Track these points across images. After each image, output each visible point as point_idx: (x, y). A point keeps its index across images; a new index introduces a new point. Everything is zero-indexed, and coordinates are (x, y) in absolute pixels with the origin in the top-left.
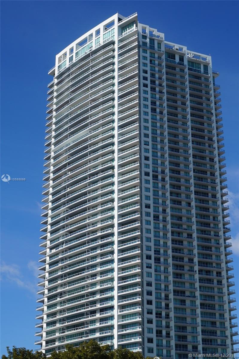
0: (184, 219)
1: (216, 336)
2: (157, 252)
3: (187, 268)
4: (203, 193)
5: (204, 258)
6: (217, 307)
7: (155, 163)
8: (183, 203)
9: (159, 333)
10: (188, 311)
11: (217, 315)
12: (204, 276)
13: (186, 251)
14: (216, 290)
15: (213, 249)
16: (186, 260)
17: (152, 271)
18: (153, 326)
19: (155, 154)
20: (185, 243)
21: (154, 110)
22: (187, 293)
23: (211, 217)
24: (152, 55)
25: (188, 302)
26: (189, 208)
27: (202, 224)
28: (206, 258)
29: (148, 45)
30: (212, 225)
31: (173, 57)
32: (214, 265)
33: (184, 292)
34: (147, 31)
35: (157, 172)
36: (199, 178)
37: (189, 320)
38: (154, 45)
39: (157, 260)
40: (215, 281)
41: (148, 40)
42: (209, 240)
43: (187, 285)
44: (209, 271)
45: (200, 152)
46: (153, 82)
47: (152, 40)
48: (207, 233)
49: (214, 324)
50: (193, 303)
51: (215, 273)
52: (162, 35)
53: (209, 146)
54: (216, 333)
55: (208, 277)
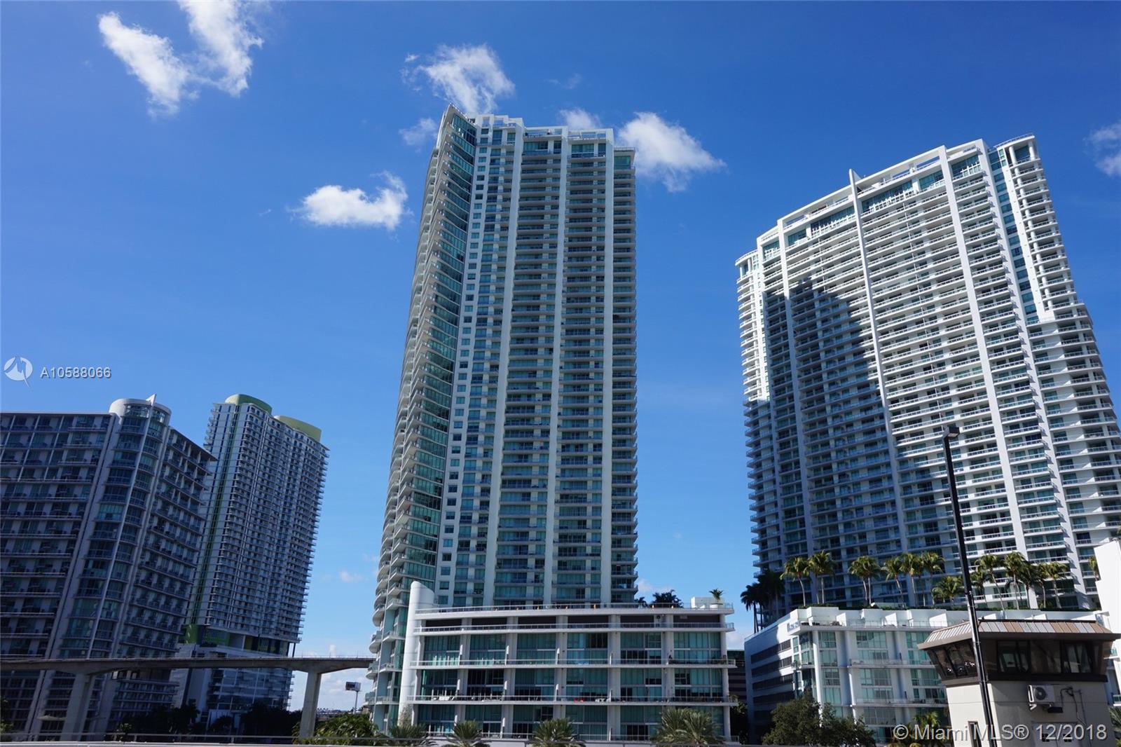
0: (540, 374)
1: (584, 541)
2: (473, 428)
3: (537, 445)
4: (580, 330)
5: (573, 426)
6: (590, 497)
7: (483, 301)
8: (541, 351)
9: (464, 546)
10: (534, 508)
11: (589, 510)
12: (573, 453)
13: (538, 420)
14: (590, 471)
15: (591, 410)
16: (537, 432)
17: (461, 456)
18: (455, 536)
19: (484, 290)
20: (538, 409)
21: (489, 228)
22: (535, 482)
23: (592, 364)
24: (496, 152)
25: (534, 495)
26: (548, 356)
27: (575, 376)
28: (578, 426)
29: (490, 140)
30: (592, 375)
31: (544, 145)
32: (591, 434)
33: (529, 481)
34: (491, 123)
35: (486, 314)
36: (576, 309)
37: (533, 522)
38: (501, 137)
39: (472, 440)
40: (590, 459)
41: (490, 134)
42: (584, 398)
43: (536, 470)
44: (582, 445)
45: (582, 271)
46: (493, 189)
47: (498, 133)
48: (582, 387)
49: (582, 524)
50: (543, 495)
51: (591, 447)
52: (519, 121)
53: (598, 259)
54: (585, 537)
55: (579, 454)
